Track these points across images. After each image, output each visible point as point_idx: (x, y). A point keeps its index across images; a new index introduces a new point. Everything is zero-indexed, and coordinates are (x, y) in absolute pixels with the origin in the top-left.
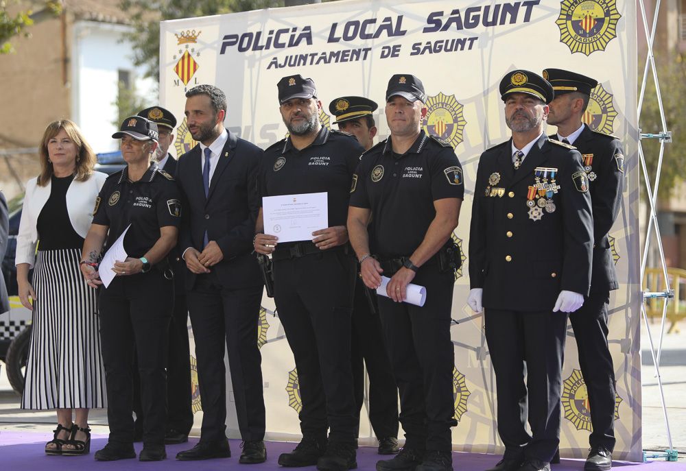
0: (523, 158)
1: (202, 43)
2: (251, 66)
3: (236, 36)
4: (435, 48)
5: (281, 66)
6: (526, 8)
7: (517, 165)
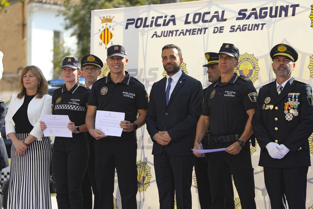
0: (282, 89)
1: (115, 22)
3: (134, 20)
4: (243, 29)
5: (159, 37)
6: (292, 8)
7: (279, 92)
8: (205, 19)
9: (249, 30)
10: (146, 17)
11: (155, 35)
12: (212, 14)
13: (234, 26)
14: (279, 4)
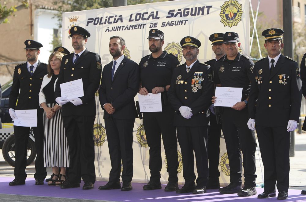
0: (190, 69)
1: (79, 21)
2: (99, 31)
3: (93, 19)
4: (171, 24)
5: (110, 31)
6: (207, 9)
7: (188, 72)
8: (144, 18)
9: (175, 25)
10: (101, 17)
11: (108, 30)
12: (149, 14)
13: (165, 22)
14: (198, 6)
